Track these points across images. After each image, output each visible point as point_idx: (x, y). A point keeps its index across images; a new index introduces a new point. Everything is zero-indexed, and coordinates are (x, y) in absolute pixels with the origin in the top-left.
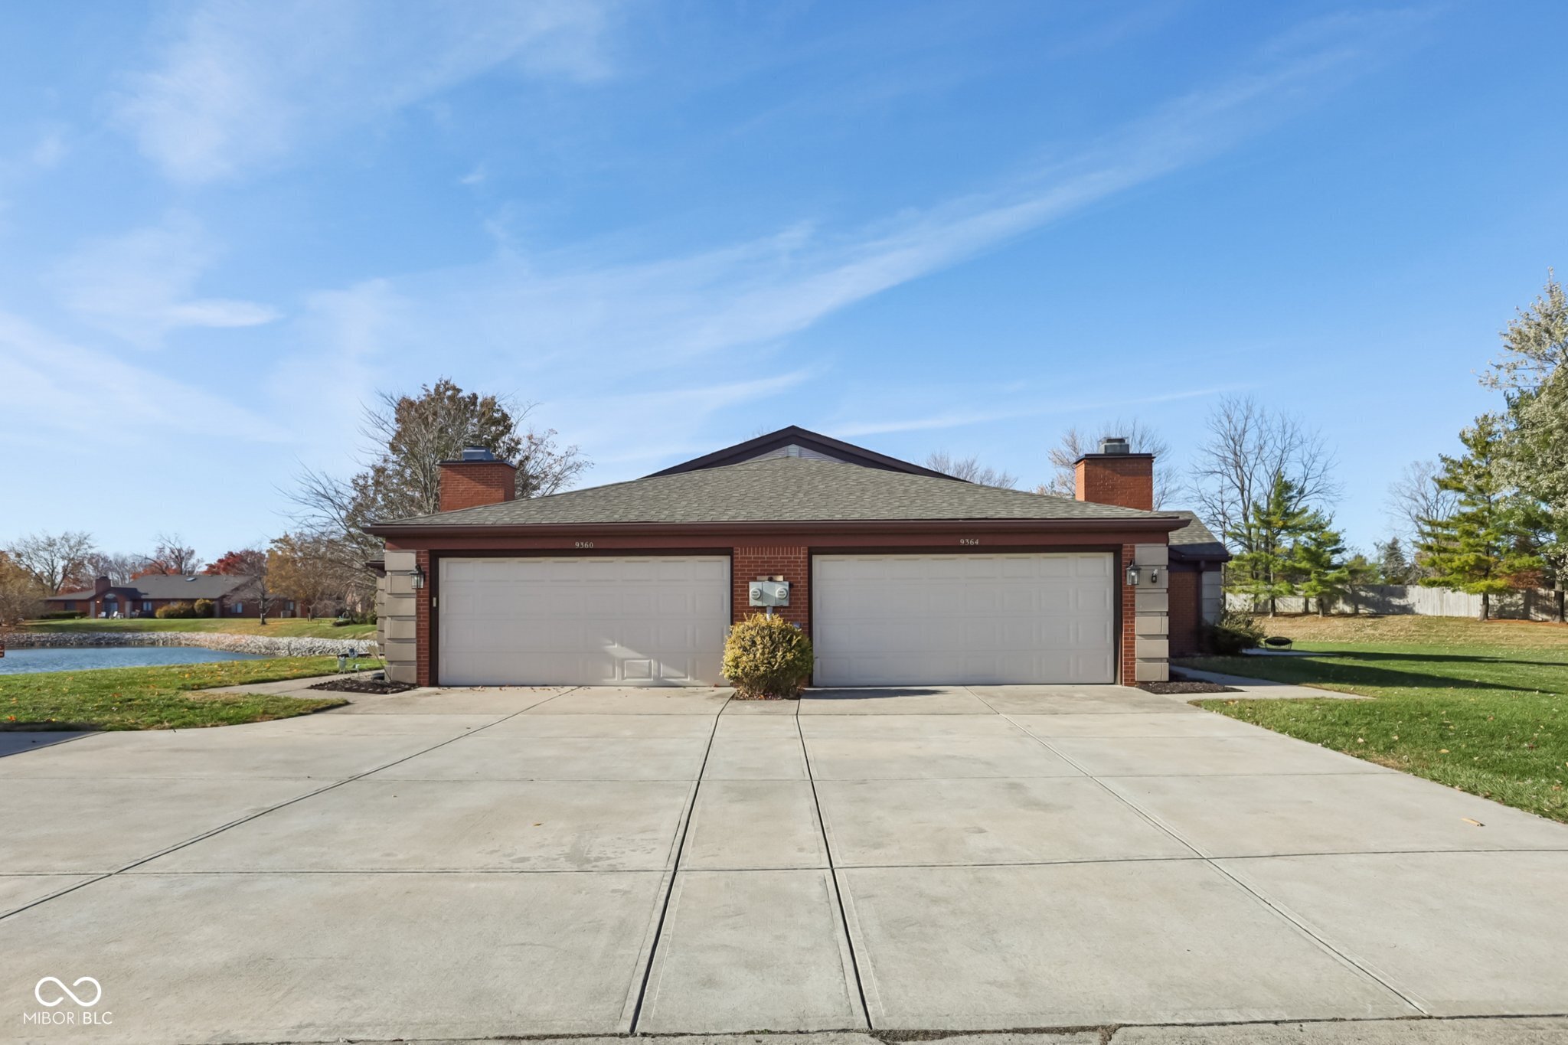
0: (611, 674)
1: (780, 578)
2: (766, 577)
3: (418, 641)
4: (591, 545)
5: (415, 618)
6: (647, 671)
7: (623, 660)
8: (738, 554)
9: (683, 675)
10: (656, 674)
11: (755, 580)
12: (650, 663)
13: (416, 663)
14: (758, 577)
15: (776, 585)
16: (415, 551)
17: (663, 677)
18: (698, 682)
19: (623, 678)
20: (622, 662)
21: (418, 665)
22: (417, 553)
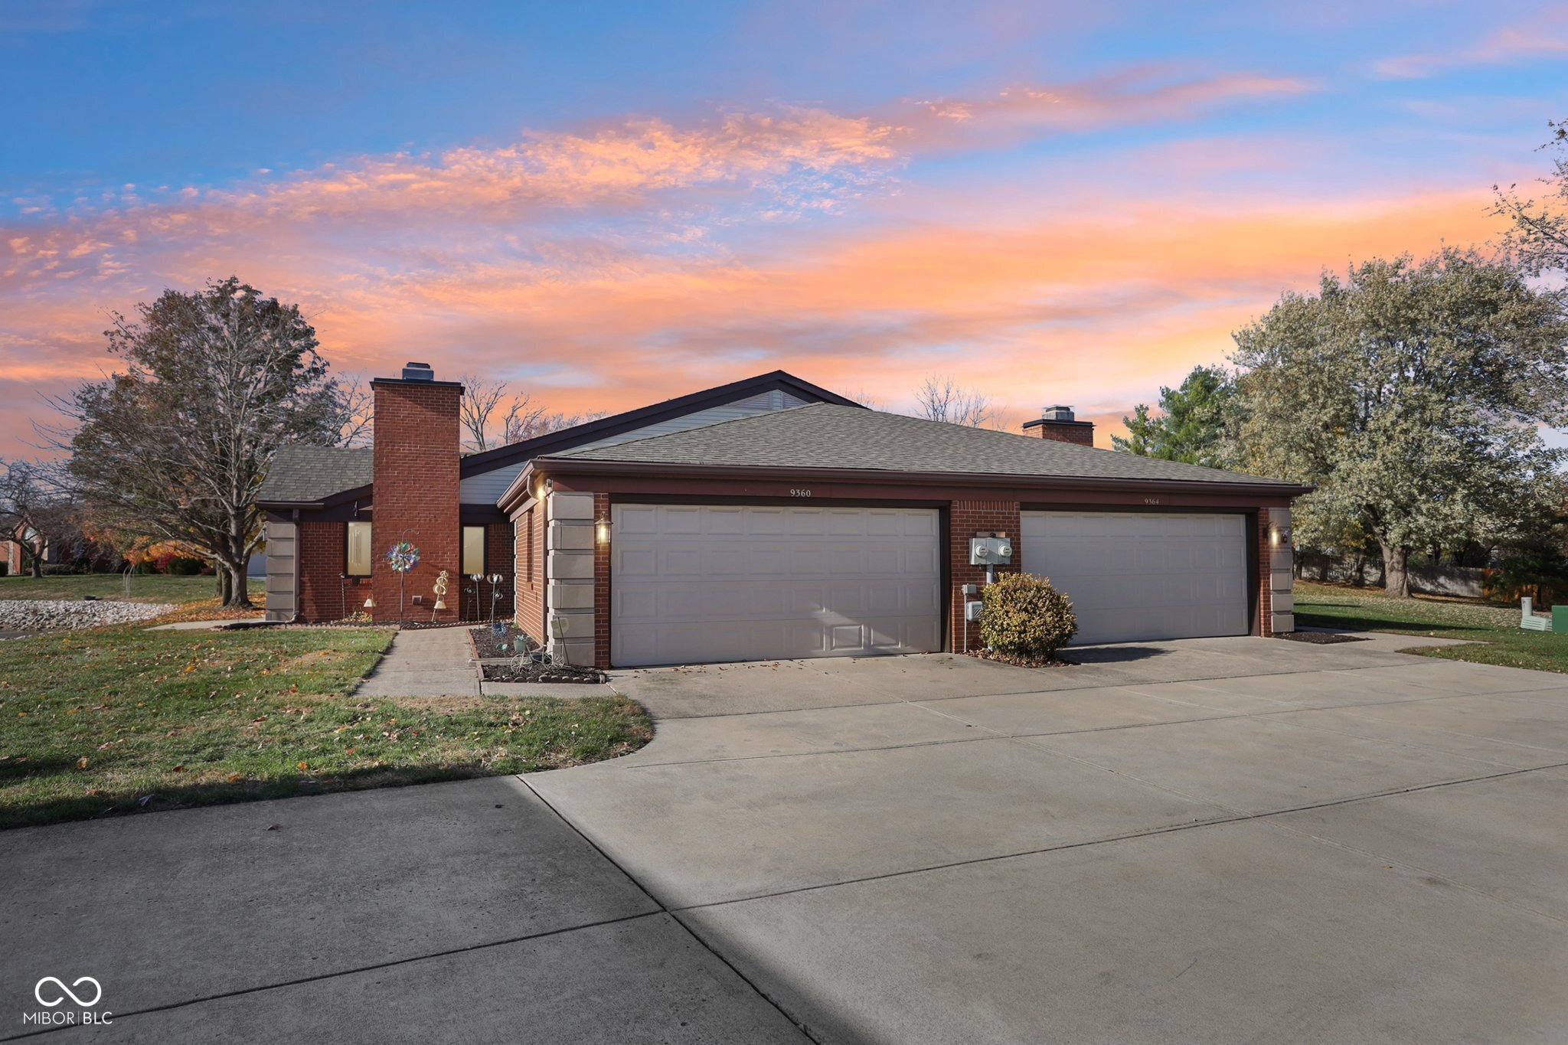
0: (819, 644)
1: (1003, 535)
2: (987, 534)
3: (597, 611)
4: (808, 493)
5: (593, 581)
6: (857, 638)
7: (833, 626)
8: (956, 508)
9: (894, 642)
10: (867, 642)
11: (975, 536)
12: (860, 629)
13: (593, 640)
14: (978, 534)
15: (999, 542)
16: (592, 494)
17: (874, 645)
18: (909, 649)
19: (832, 648)
20: (830, 628)
21: (597, 643)
22: (595, 496)
